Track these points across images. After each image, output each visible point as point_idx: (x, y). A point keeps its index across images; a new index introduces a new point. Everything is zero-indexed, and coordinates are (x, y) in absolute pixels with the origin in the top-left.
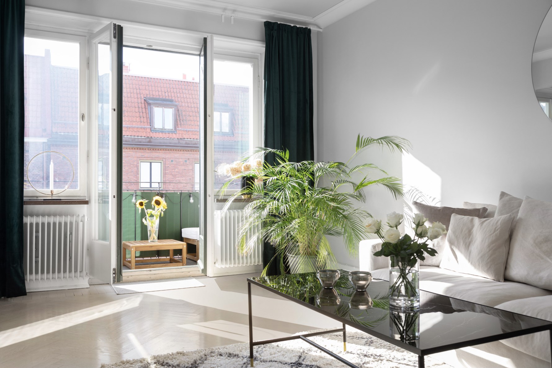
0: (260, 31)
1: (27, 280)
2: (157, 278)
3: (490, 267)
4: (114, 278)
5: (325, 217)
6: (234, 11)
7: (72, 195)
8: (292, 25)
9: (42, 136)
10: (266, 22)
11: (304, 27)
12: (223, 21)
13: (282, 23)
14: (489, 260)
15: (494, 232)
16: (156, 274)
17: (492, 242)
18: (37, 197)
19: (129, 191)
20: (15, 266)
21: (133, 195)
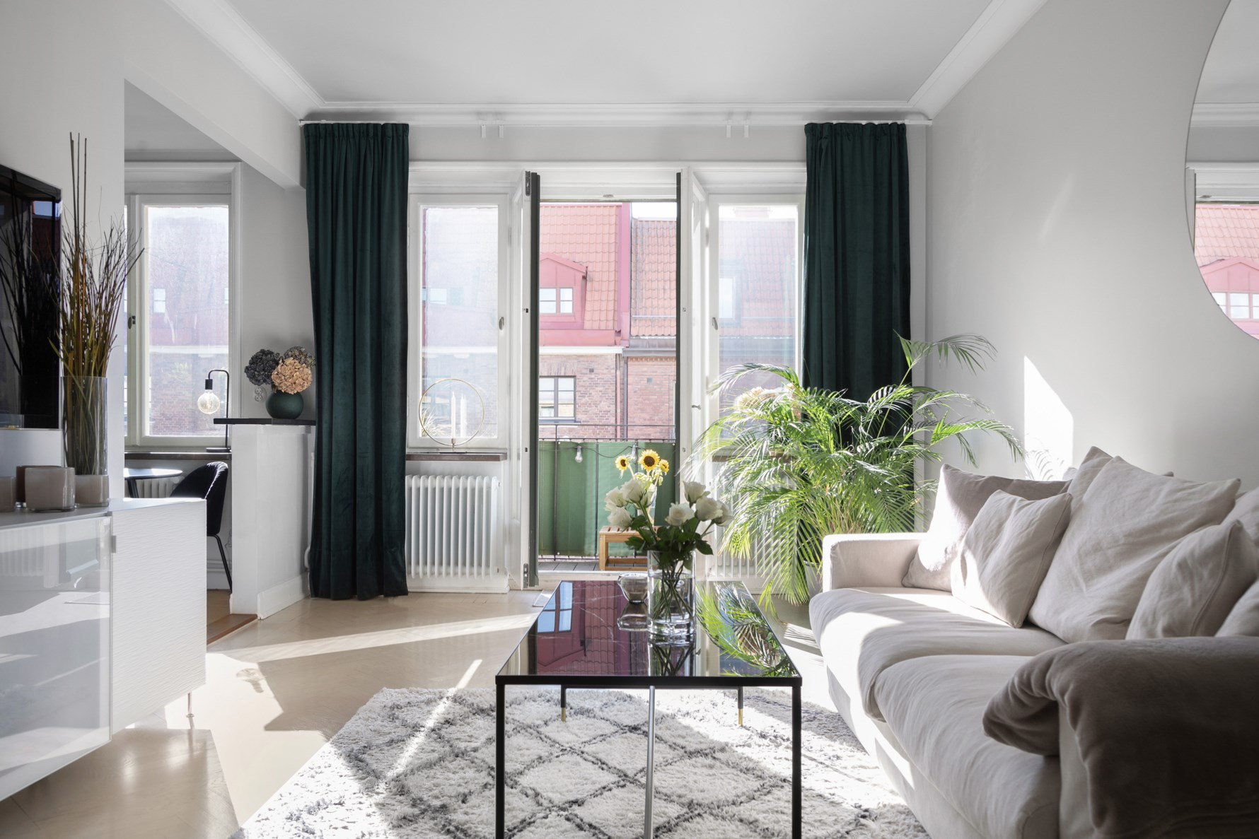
0: (798, 145)
1: (410, 573)
3: (1002, 598)
4: (525, 579)
5: (844, 493)
6: (749, 114)
7: (486, 446)
8: (864, 123)
10: (808, 124)
11: (890, 122)
12: (729, 135)
13: (841, 122)
14: (1003, 584)
15: (1027, 528)
17: (1018, 549)
18: (438, 448)
20: (393, 550)
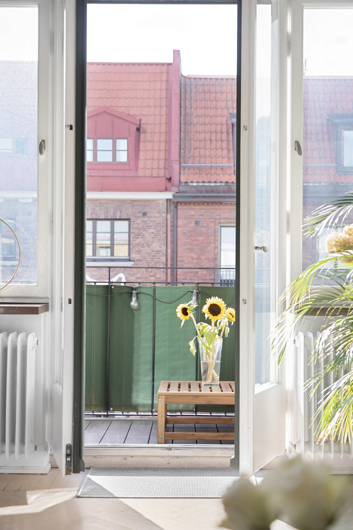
2: (182, 466)
4: (68, 463)
9: (166, 190)
16: (181, 457)
19: (186, 285)
21: (192, 292)
